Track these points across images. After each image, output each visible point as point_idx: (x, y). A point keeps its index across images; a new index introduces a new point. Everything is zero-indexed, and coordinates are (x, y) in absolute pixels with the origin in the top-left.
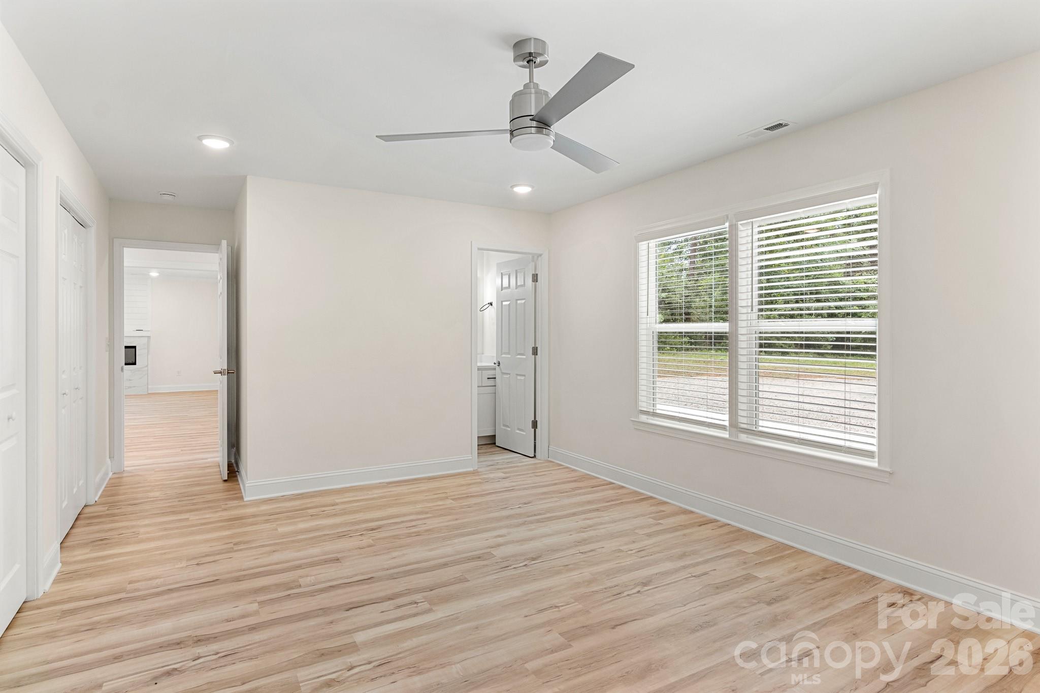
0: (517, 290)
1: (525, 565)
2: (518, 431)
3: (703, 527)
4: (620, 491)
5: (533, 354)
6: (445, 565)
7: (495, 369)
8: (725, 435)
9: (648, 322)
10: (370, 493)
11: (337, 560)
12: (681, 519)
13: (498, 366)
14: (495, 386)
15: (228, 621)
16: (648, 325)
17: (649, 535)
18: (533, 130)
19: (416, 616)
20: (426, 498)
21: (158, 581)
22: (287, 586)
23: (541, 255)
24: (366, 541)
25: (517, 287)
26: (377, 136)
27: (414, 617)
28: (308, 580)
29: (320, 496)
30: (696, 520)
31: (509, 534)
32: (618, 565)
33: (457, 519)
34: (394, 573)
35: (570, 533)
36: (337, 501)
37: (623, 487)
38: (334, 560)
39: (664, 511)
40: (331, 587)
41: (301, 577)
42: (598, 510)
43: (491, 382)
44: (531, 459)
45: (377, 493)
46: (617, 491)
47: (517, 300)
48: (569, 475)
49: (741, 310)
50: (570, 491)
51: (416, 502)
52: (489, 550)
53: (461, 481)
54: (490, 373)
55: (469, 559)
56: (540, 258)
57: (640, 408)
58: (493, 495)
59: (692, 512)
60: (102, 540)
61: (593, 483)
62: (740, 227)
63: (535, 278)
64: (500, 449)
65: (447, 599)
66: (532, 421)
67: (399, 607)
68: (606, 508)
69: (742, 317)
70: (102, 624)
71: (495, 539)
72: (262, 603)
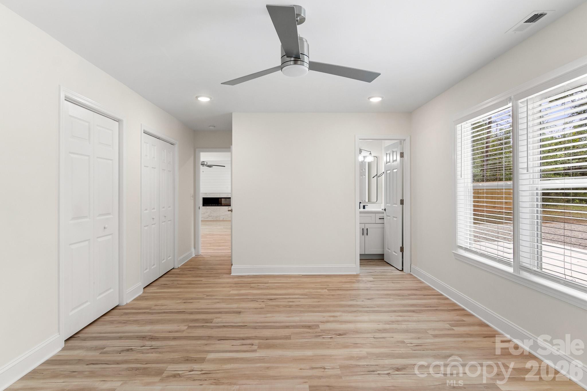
0: (393, 163)
1: (331, 338)
2: (394, 253)
3: (486, 339)
4: (443, 302)
5: (401, 204)
6: (287, 327)
7: (383, 213)
8: (510, 270)
9: (466, 182)
10: (289, 279)
11: (240, 313)
12: (476, 329)
13: (385, 211)
14: (384, 223)
15: (170, 332)
16: (466, 184)
17: (435, 336)
18: (292, 63)
19: (246, 352)
20: (316, 287)
21: (164, 307)
22: (206, 321)
23: (405, 140)
24: (263, 305)
25: (393, 161)
26: (221, 84)
27: (244, 352)
28: (219, 320)
29: (264, 278)
30: (484, 333)
31: (340, 316)
32: (393, 352)
33: (319, 302)
34: (257, 326)
35: (379, 323)
36: (269, 281)
37: (447, 299)
38: (238, 312)
39: (464, 321)
40: (224, 326)
41: (216, 318)
42: (414, 311)
43: (381, 221)
44: (399, 271)
45: (293, 280)
46: (440, 301)
47: (393, 169)
48: (417, 285)
49: (521, 171)
50: (407, 296)
51: (306, 288)
52: (317, 324)
53: (343, 280)
54: (381, 215)
55: (303, 327)
56: (404, 142)
57: (459, 244)
58: (354, 291)
59: (487, 326)
60: (165, 285)
61: (429, 292)
62: (520, 105)
63: (402, 155)
64: (386, 263)
65: (269, 347)
66: (401, 247)
67: (243, 345)
68: (420, 311)
69: (521, 177)
70: (131, 322)
71: (329, 318)
72: (190, 327)
